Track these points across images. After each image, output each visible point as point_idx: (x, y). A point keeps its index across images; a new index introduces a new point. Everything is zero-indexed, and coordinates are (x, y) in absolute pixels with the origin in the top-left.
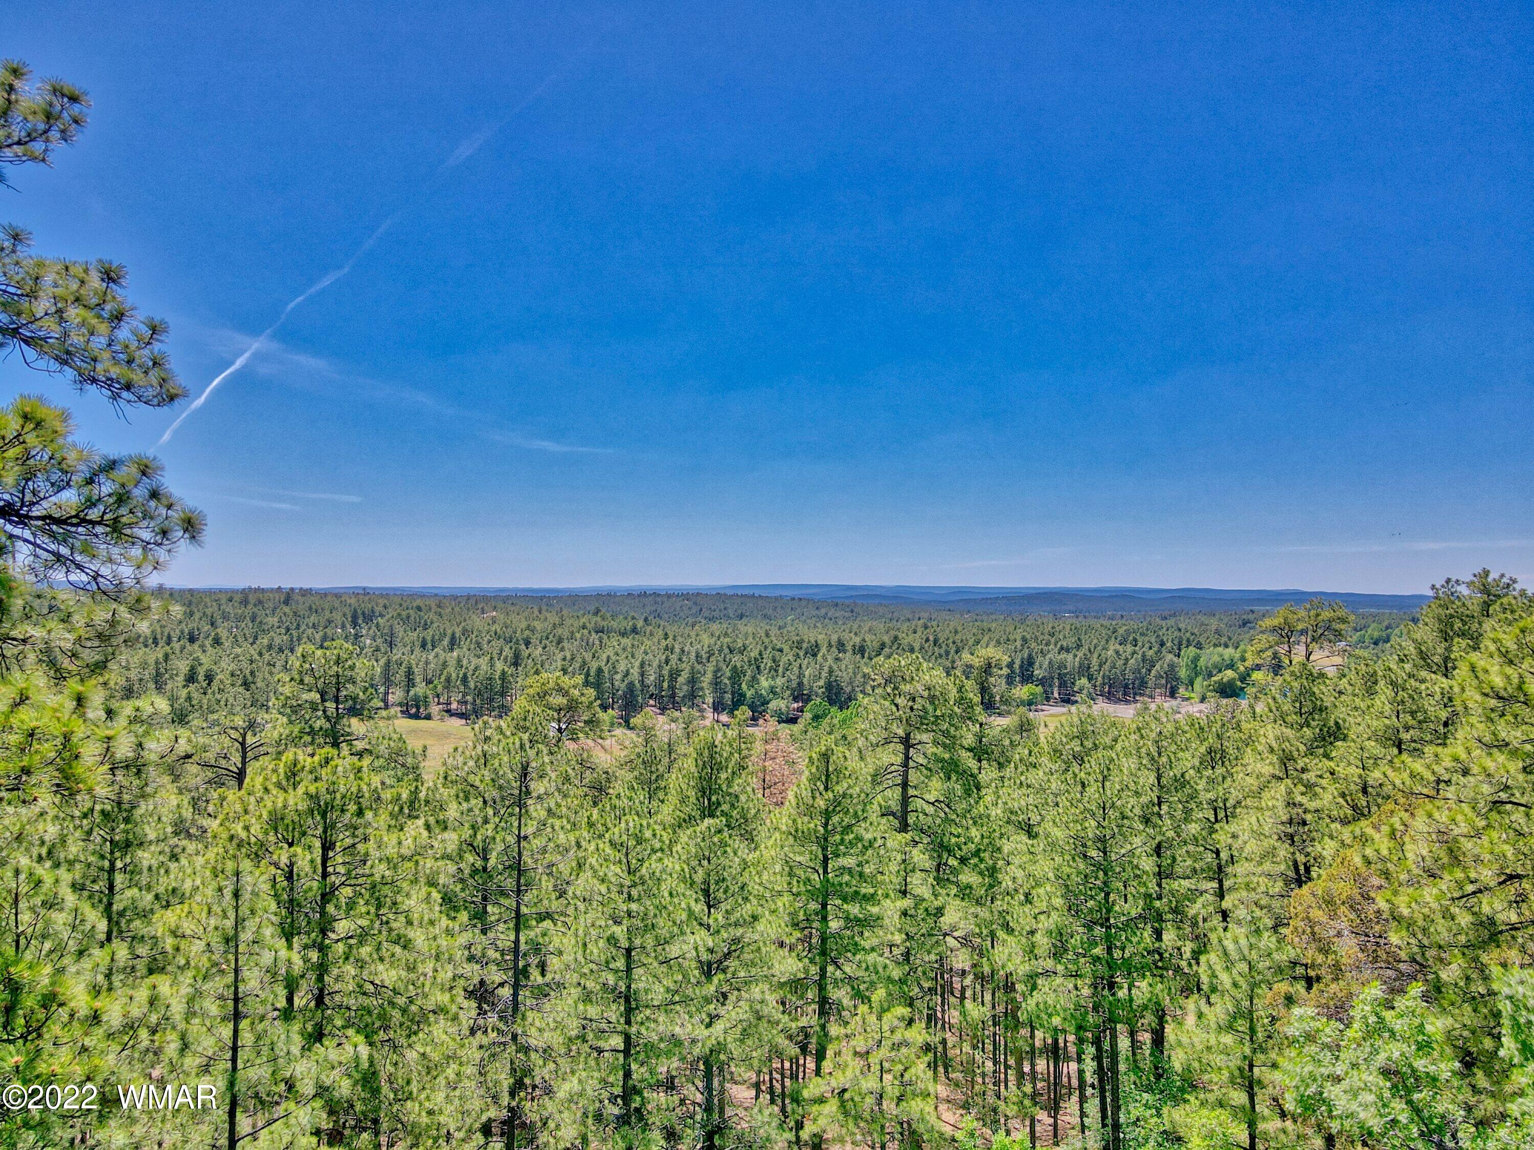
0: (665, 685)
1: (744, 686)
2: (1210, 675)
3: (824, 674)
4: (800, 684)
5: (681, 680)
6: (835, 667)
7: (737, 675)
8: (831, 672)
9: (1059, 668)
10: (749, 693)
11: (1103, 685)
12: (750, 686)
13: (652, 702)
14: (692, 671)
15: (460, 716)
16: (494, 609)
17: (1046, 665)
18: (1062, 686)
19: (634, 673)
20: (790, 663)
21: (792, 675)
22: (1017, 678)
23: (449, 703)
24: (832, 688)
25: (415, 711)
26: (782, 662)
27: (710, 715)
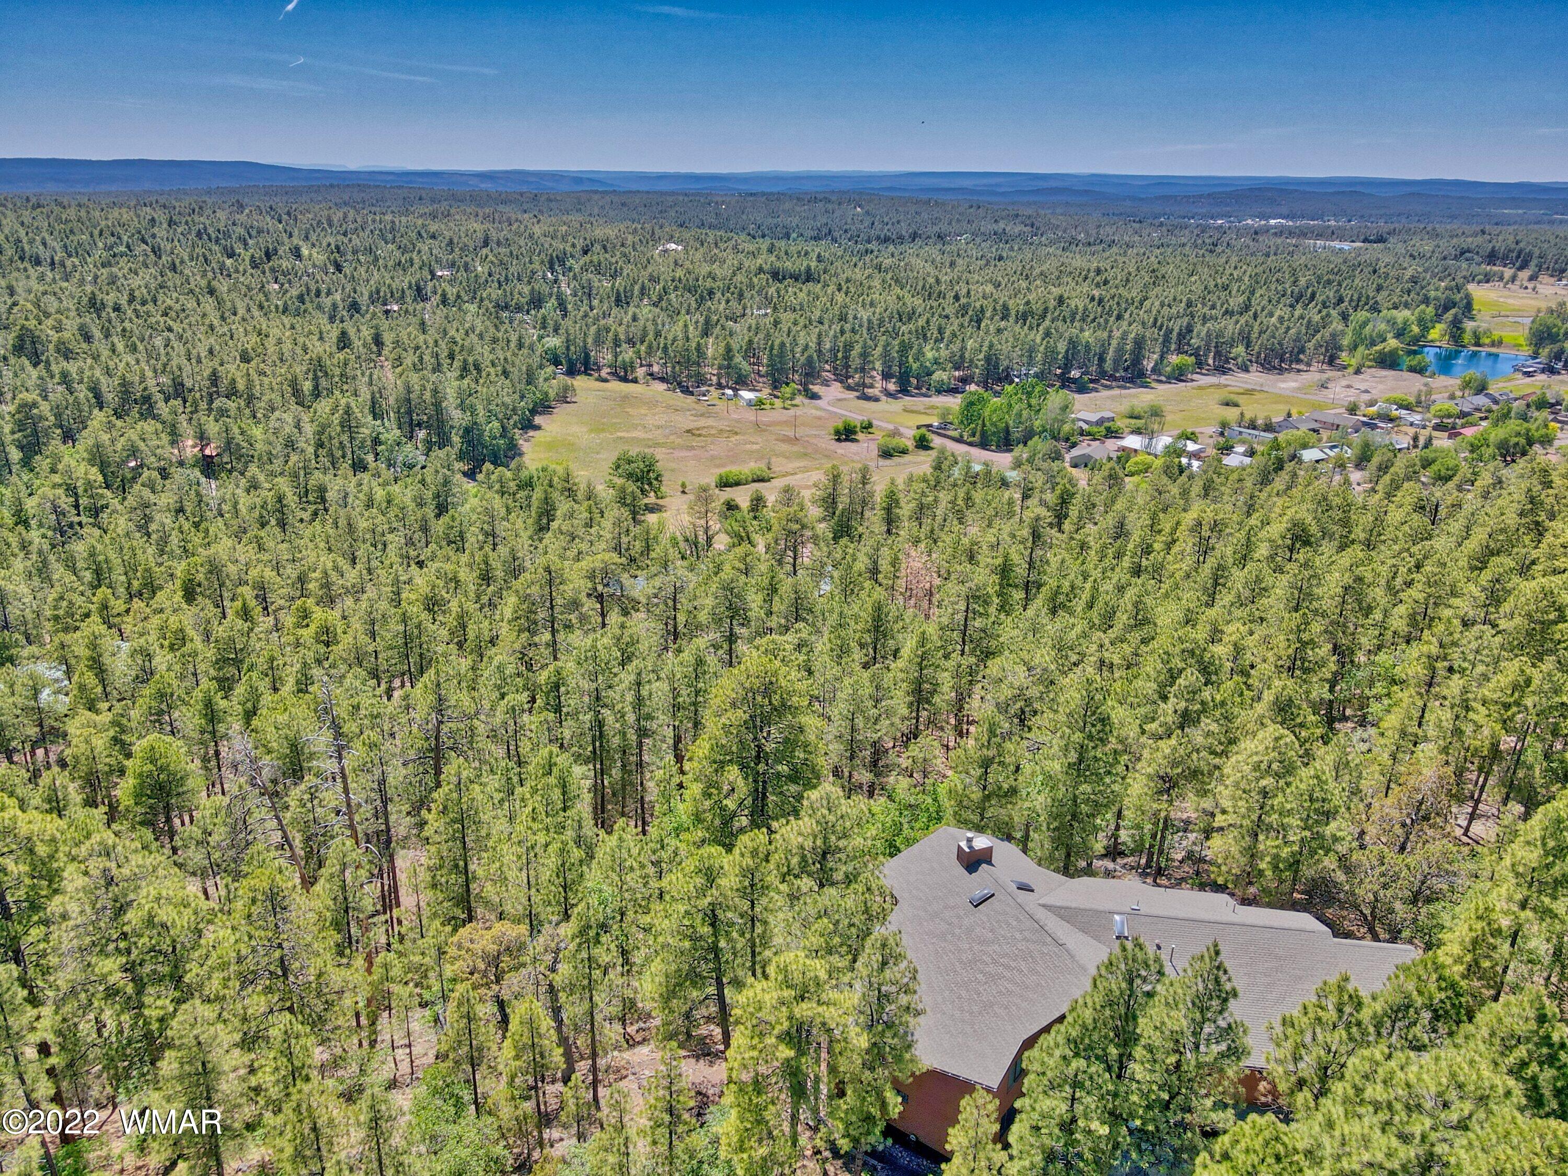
0: (840, 355)
1: (911, 359)
2: (1373, 344)
3: (985, 349)
4: (962, 357)
5: (854, 353)
6: (995, 342)
7: (905, 348)
8: (991, 346)
9: (1216, 337)
10: (915, 366)
11: (1259, 353)
12: (916, 359)
13: (827, 367)
14: (865, 346)
15: (662, 380)
16: (671, 239)
17: (1203, 334)
18: (1218, 354)
19: (813, 345)
20: (954, 335)
21: (955, 348)
22: (1173, 347)
23: (650, 365)
24: (991, 361)
25: (624, 374)
26: (947, 334)
27: (879, 384)
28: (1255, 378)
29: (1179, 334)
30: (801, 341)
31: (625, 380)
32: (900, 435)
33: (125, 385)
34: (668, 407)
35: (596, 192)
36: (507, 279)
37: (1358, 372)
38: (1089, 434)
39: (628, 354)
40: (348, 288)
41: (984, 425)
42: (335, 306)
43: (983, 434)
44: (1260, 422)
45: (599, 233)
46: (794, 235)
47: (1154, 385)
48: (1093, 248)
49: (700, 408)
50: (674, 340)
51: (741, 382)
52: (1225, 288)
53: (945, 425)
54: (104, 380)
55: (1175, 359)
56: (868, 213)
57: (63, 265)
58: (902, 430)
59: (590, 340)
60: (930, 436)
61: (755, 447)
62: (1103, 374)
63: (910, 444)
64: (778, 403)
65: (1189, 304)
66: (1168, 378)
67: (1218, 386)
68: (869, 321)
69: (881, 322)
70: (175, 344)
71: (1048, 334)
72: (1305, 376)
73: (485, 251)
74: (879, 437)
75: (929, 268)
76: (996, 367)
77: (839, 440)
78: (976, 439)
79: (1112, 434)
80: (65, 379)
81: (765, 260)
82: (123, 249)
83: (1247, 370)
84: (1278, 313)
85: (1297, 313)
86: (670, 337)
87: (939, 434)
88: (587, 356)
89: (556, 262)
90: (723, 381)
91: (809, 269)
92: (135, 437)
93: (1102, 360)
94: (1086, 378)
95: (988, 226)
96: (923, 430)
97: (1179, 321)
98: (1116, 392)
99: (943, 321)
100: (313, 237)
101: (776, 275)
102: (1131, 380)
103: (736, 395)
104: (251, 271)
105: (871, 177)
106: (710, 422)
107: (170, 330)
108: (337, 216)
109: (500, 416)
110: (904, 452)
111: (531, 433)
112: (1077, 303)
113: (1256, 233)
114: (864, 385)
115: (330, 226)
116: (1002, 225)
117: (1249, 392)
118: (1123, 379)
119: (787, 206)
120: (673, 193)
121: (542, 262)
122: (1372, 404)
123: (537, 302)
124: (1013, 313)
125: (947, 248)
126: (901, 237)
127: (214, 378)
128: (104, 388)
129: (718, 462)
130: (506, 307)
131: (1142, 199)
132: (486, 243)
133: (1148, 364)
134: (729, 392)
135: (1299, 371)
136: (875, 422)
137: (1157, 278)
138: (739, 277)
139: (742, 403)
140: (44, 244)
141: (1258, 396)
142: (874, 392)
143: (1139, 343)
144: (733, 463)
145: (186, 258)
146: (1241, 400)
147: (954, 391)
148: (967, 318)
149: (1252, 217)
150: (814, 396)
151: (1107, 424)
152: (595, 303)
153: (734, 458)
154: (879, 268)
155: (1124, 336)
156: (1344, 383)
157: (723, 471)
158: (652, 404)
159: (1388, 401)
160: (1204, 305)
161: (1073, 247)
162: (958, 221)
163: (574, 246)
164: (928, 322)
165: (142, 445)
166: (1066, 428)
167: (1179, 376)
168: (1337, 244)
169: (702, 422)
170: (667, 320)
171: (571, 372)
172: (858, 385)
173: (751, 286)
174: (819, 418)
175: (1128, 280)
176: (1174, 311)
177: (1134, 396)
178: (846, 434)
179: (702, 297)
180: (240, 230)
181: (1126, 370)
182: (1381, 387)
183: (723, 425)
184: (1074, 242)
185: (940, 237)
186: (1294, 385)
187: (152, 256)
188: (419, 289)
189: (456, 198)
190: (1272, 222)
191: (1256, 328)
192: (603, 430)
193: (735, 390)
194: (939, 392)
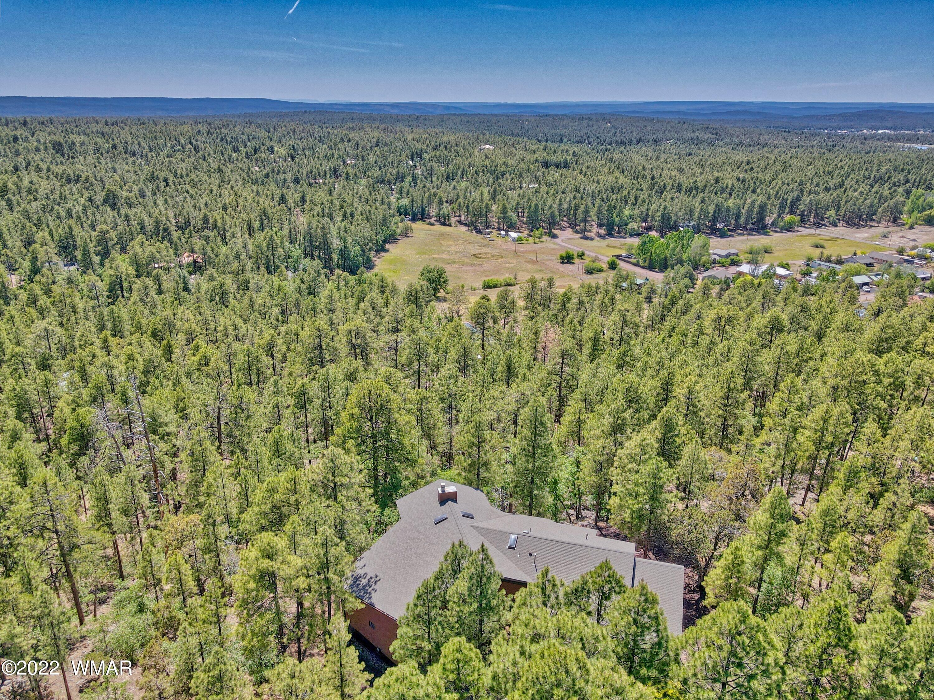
1: (614, 215)
2: (924, 210)
3: (662, 210)
4: (647, 214)
5: (580, 211)
6: (669, 205)
7: (611, 209)
8: (665, 208)
9: (816, 204)
10: (617, 220)
11: (845, 215)
12: (618, 215)
13: (565, 219)
14: (587, 207)
15: (465, 225)
16: (488, 142)
17: (807, 202)
18: (817, 215)
19: (556, 206)
20: (644, 201)
21: (643, 209)
22: (787, 210)
23: (460, 216)
24: (665, 217)
25: (444, 221)
26: (640, 200)
27: (595, 229)
28: (841, 230)
29: (791, 202)
30: (548, 203)
31: (444, 224)
32: (599, 260)
33: (157, 222)
34: (466, 241)
35: (454, 115)
36: (385, 165)
37: (911, 227)
38: (719, 263)
39: (446, 209)
40: (296, 169)
41: (651, 256)
42: (285, 180)
43: (651, 261)
44: (834, 258)
45: (445, 139)
46: (565, 140)
47: (771, 233)
48: (752, 148)
49: (485, 242)
50: (473, 201)
51: (512, 227)
52: (829, 173)
53: (629, 256)
54: (146, 219)
55: (788, 218)
56: (613, 127)
57: (147, 156)
58: (600, 257)
59: (425, 201)
60: (618, 262)
61: (511, 265)
62: (738, 226)
63: (605, 266)
64: (531, 240)
65: (801, 183)
66: (781, 229)
67: (814, 235)
68: (593, 192)
69: (600, 192)
70: (189, 199)
71: (703, 201)
72: (874, 229)
73: (376, 149)
74: (587, 261)
75: (642, 161)
76: (668, 220)
77: (562, 263)
78: (647, 264)
79: (734, 263)
80: (127, 218)
81: (541, 155)
82: (179, 147)
83: (836, 225)
84: (861, 189)
85: (874, 190)
86: (471, 200)
87: (625, 261)
88: (423, 210)
89: (417, 155)
90: (501, 226)
91: (566, 160)
92: (154, 251)
93: (738, 216)
94: (726, 228)
95: (688, 135)
96: (614, 258)
97: (792, 194)
98: (745, 237)
99: (638, 193)
100: (283, 141)
101: (546, 164)
102: (757, 230)
103: (507, 235)
104: (246, 160)
105: (624, 105)
106: (488, 250)
107: (187, 192)
108: (299, 129)
109: (361, 243)
110: (601, 271)
111: (383, 254)
112: (729, 182)
113: (865, 139)
114: (585, 230)
115: (294, 135)
116: (697, 134)
117: (834, 239)
118: (750, 229)
119: (565, 122)
120: (500, 115)
121: (407, 156)
122: (914, 248)
123: (400, 178)
124: (684, 188)
125: (658, 148)
126: (631, 142)
127: (205, 219)
128: (146, 224)
129: (487, 273)
130: (382, 182)
131: (795, 118)
132: (377, 144)
133: (769, 220)
134: (503, 233)
135: (871, 226)
136: (586, 252)
137: (786, 167)
138: (522, 165)
139: (510, 239)
140: (139, 144)
141: (839, 241)
142: (592, 234)
143: (763, 208)
144: (495, 274)
145: (212, 153)
146: (825, 244)
147: (639, 235)
148: (654, 191)
149: (867, 128)
150: (554, 236)
151: (732, 257)
152: (434, 179)
153: (497, 271)
154: (611, 160)
155: (753, 203)
156: (900, 234)
157: (486, 279)
158: (456, 239)
159: (926, 247)
160: (812, 184)
161: (739, 147)
162: (670, 131)
163: (428, 146)
164: (629, 193)
165: (157, 255)
166: (704, 259)
167: (789, 228)
168: (919, 146)
169: (484, 250)
170: (473, 190)
171: (414, 220)
172: (581, 230)
173: (528, 170)
174: (554, 249)
175: (766, 168)
176: (790, 188)
177: (757, 240)
178: (567, 259)
179: (497, 177)
180: (244, 137)
181: (753, 224)
182: (925, 237)
183: (494, 252)
184: (741, 144)
185: (655, 141)
186: (866, 235)
187: (194, 152)
188: (335, 171)
189: (372, 119)
190: (880, 132)
191: (844, 199)
192: (424, 253)
193: (507, 231)
194: (631, 236)
